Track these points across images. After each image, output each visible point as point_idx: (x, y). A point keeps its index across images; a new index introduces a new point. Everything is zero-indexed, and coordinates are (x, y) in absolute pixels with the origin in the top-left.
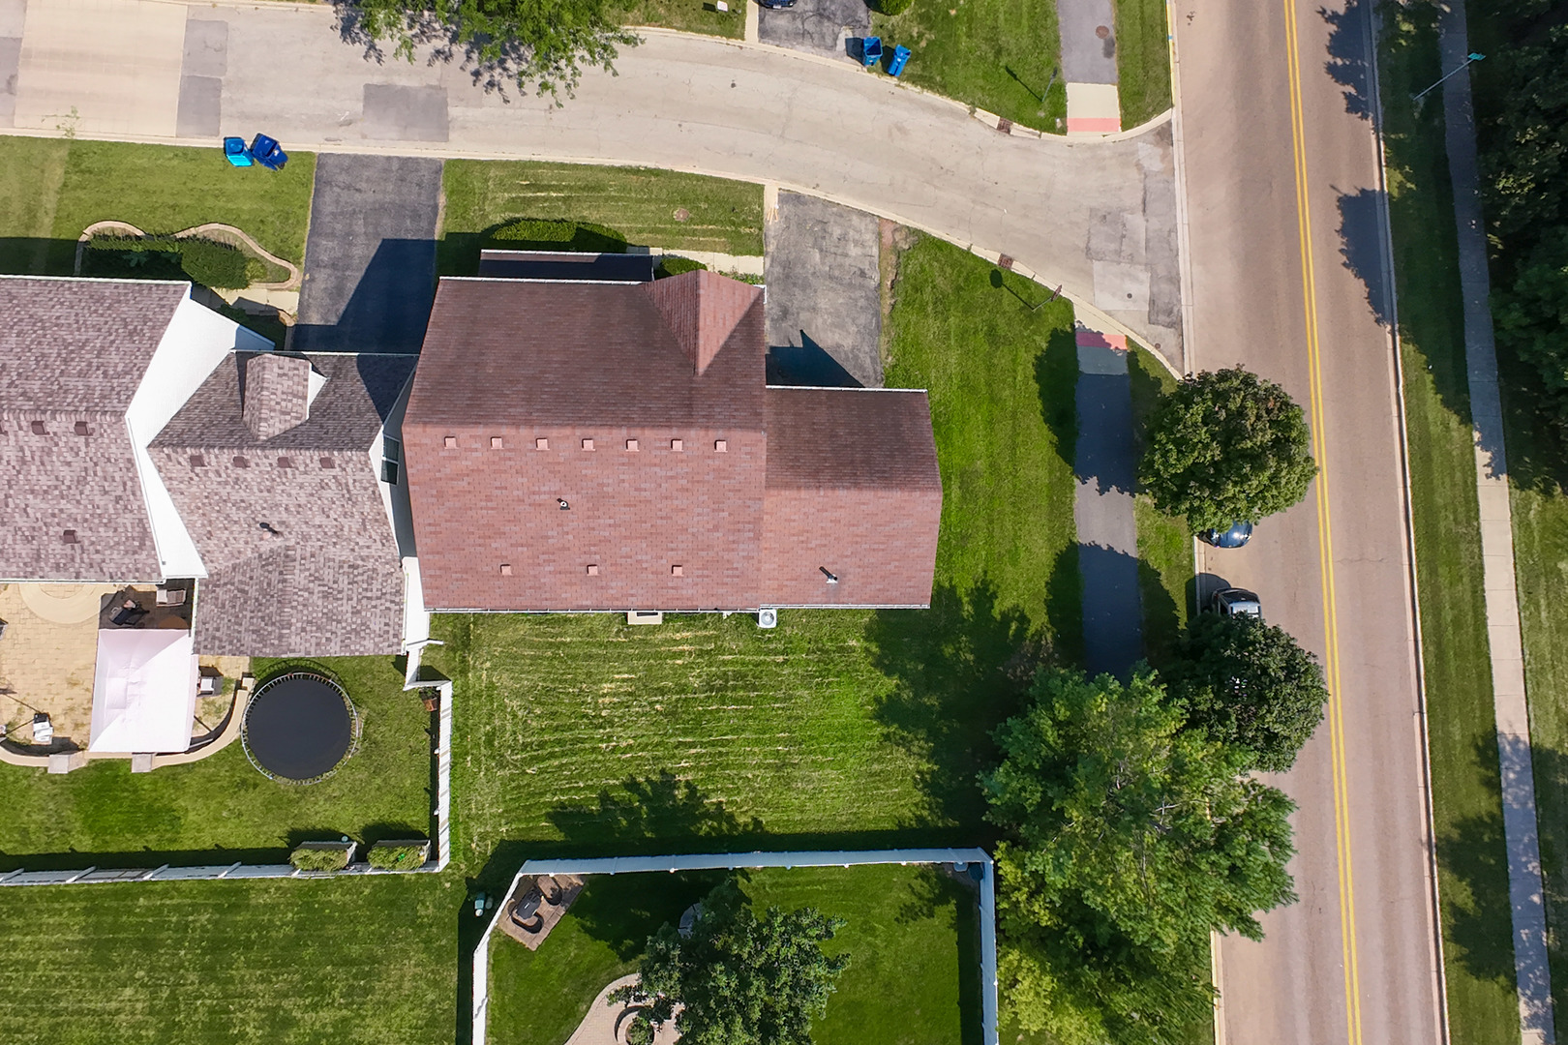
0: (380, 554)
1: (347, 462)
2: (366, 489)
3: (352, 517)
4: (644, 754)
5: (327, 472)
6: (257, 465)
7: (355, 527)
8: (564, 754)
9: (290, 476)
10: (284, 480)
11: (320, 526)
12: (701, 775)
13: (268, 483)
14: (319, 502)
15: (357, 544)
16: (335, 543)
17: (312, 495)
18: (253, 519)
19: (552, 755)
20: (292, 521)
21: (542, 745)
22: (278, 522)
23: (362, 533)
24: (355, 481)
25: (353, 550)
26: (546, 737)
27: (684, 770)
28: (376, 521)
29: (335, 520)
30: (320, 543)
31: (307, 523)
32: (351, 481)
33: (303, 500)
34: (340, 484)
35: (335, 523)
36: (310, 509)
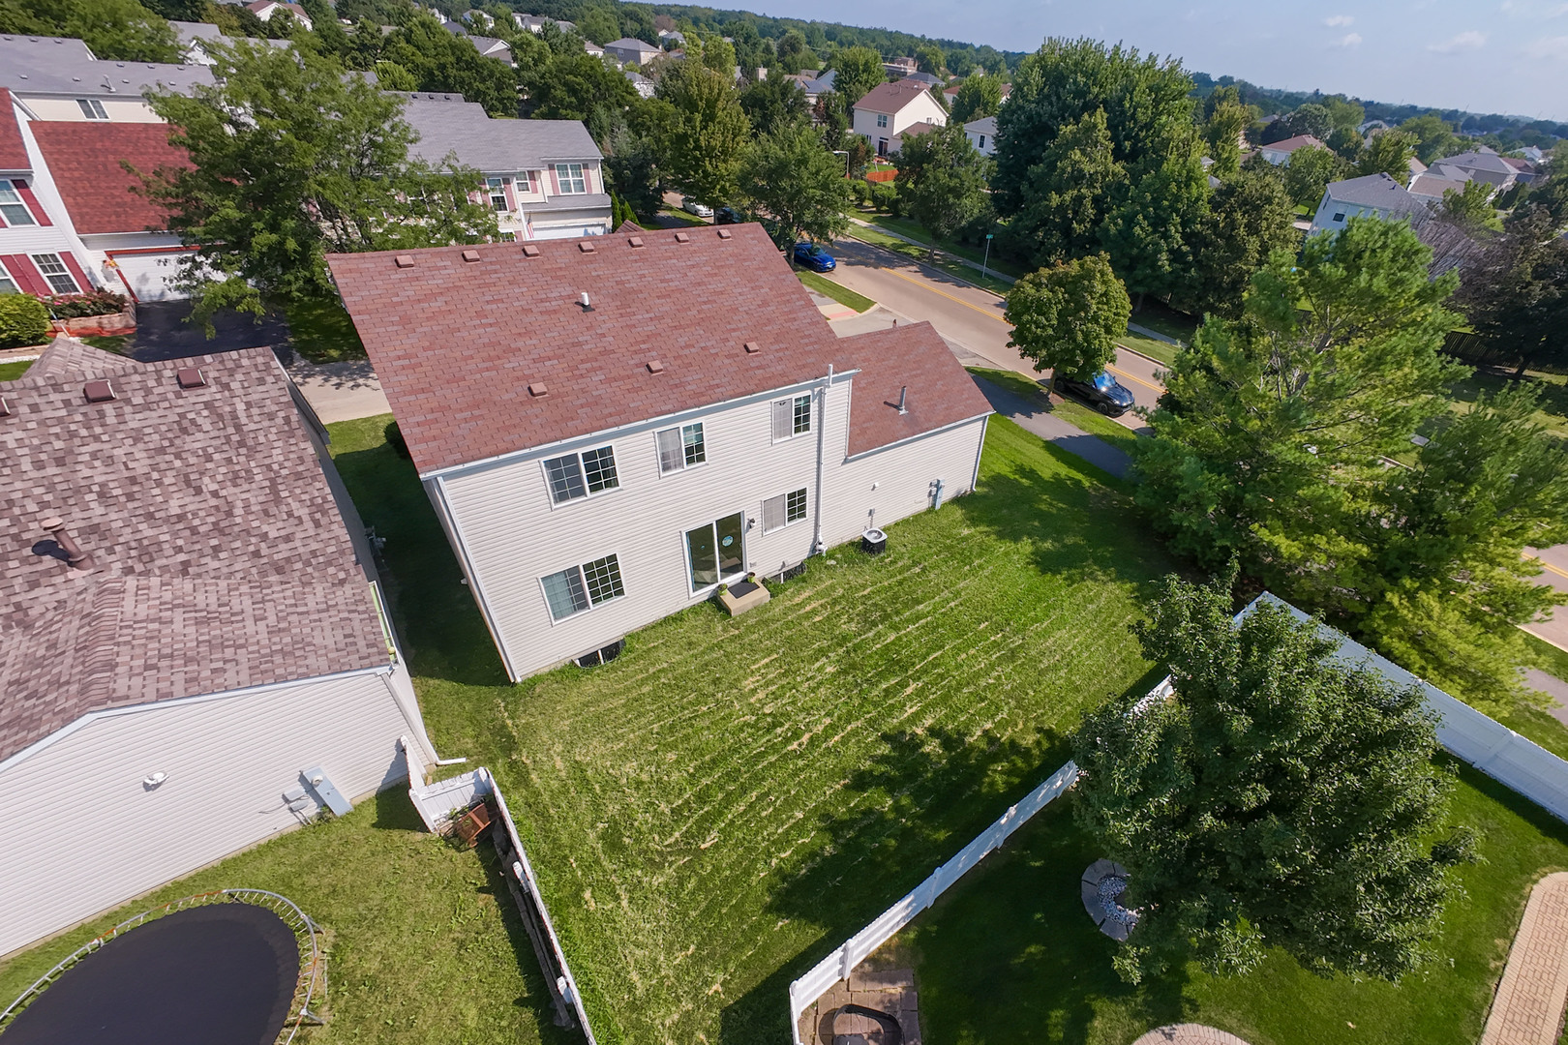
0: (314, 546)
1: (231, 373)
2: (271, 417)
3: (250, 479)
4: (853, 725)
5: (191, 396)
6: (35, 408)
7: (256, 499)
8: (744, 790)
9: (111, 420)
10: (98, 430)
11: (181, 518)
12: (942, 712)
13: (58, 444)
14: (178, 463)
15: (264, 537)
16: (216, 549)
17: (162, 451)
18: (16, 538)
19: (729, 800)
20: (115, 519)
21: (702, 798)
22: (81, 531)
23: (273, 510)
24: (249, 405)
25: (257, 554)
26: (705, 781)
27: (914, 719)
28: (298, 476)
29: (215, 494)
30: (182, 557)
31: (150, 516)
32: (241, 407)
33: (140, 467)
34: (221, 417)
35: (213, 502)
36: (159, 483)
